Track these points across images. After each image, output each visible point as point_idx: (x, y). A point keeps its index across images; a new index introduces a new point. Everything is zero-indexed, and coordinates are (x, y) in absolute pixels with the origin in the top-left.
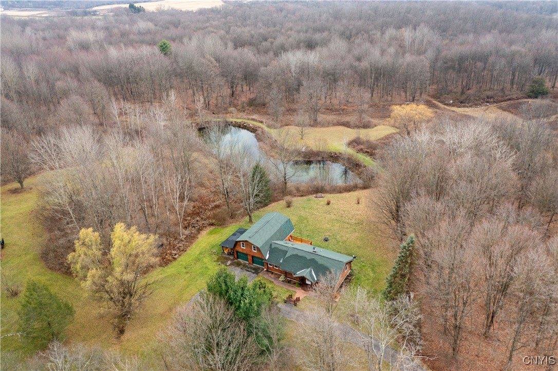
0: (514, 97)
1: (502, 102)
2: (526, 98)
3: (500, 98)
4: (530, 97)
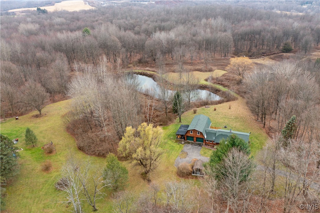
0: (276, 52)
1: (271, 55)
2: (282, 53)
3: (269, 54)
4: (284, 52)
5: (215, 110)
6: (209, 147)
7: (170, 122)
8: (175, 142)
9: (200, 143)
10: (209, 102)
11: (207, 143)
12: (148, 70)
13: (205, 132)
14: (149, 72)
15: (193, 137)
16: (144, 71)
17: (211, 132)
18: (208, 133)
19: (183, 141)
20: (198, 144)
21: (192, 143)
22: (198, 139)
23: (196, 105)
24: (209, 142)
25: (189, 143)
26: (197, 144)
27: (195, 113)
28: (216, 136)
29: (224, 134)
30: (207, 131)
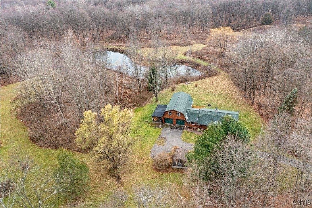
5: (196, 86)
6: (192, 130)
7: (145, 102)
8: (151, 125)
9: (181, 126)
10: (189, 78)
11: (189, 125)
12: (120, 46)
13: (186, 112)
14: (121, 48)
15: (172, 119)
16: (117, 47)
17: (193, 112)
18: (190, 114)
19: (161, 124)
20: (178, 127)
21: (171, 126)
22: (178, 121)
23: (174, 82)
24: (191, 124)
25: (167, 126)
26: (176, 127)
27: (173, 91)
28: (200, 116)
29: (208, 114)
30: (188, 112)
